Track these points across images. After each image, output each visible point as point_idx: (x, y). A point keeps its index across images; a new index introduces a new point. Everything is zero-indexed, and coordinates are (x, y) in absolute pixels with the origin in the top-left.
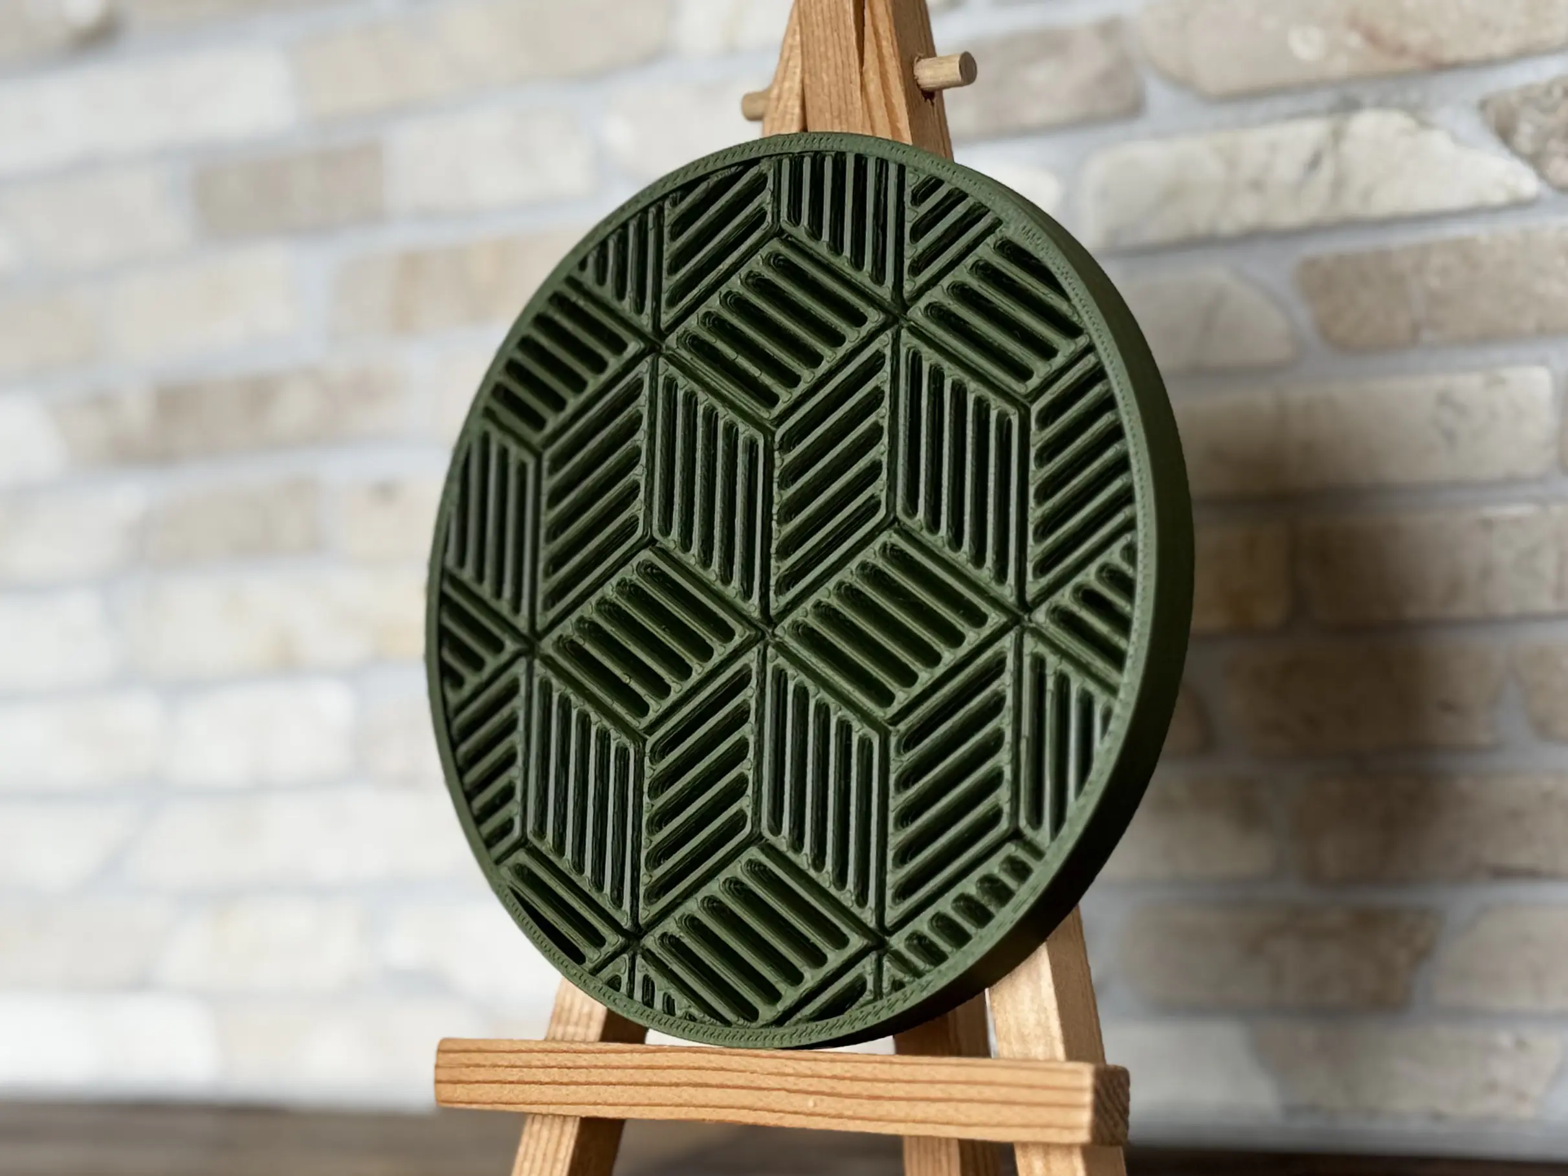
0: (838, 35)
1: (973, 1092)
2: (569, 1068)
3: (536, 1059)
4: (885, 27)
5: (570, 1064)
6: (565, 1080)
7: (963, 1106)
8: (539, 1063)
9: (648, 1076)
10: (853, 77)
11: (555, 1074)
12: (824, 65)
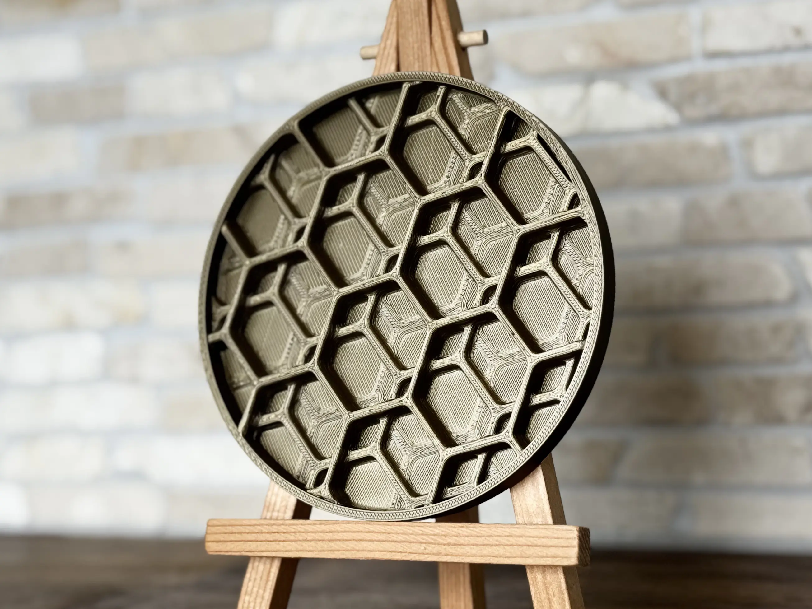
0: (419, 19)
4: (443, 14)
10: (426, 39)
12: (410, 33)
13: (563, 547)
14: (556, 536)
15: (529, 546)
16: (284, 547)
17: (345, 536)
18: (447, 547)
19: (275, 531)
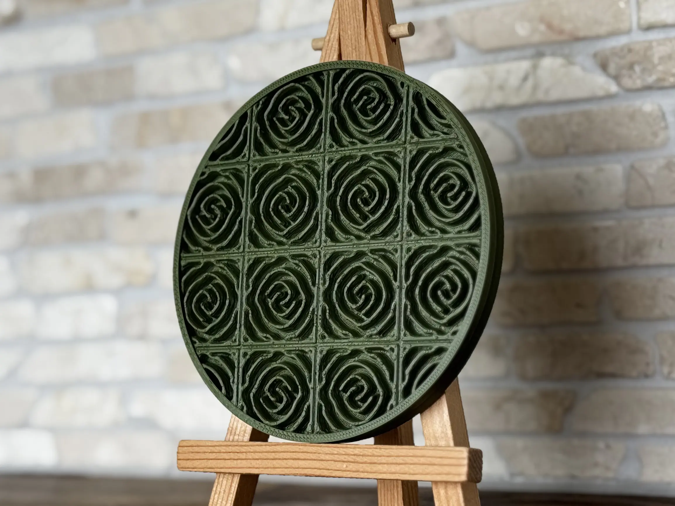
0: (356, 15)
1: (415, 460)
2: (238, 453)
3: (223, 449)
4: (376, 11)
5: (238, 451)
6: (236, 458)
7: (412, 466)
8: (224, 451)
9: (273, 455)
10: (362, 32)
11: (232, 456)
12: (349, 27)
13: (454, 466)
14: (450, 456)
15: (428, 465)
16: (238, 464)
17: (285, 455)
18: (364, 465)
19: (230, 451)
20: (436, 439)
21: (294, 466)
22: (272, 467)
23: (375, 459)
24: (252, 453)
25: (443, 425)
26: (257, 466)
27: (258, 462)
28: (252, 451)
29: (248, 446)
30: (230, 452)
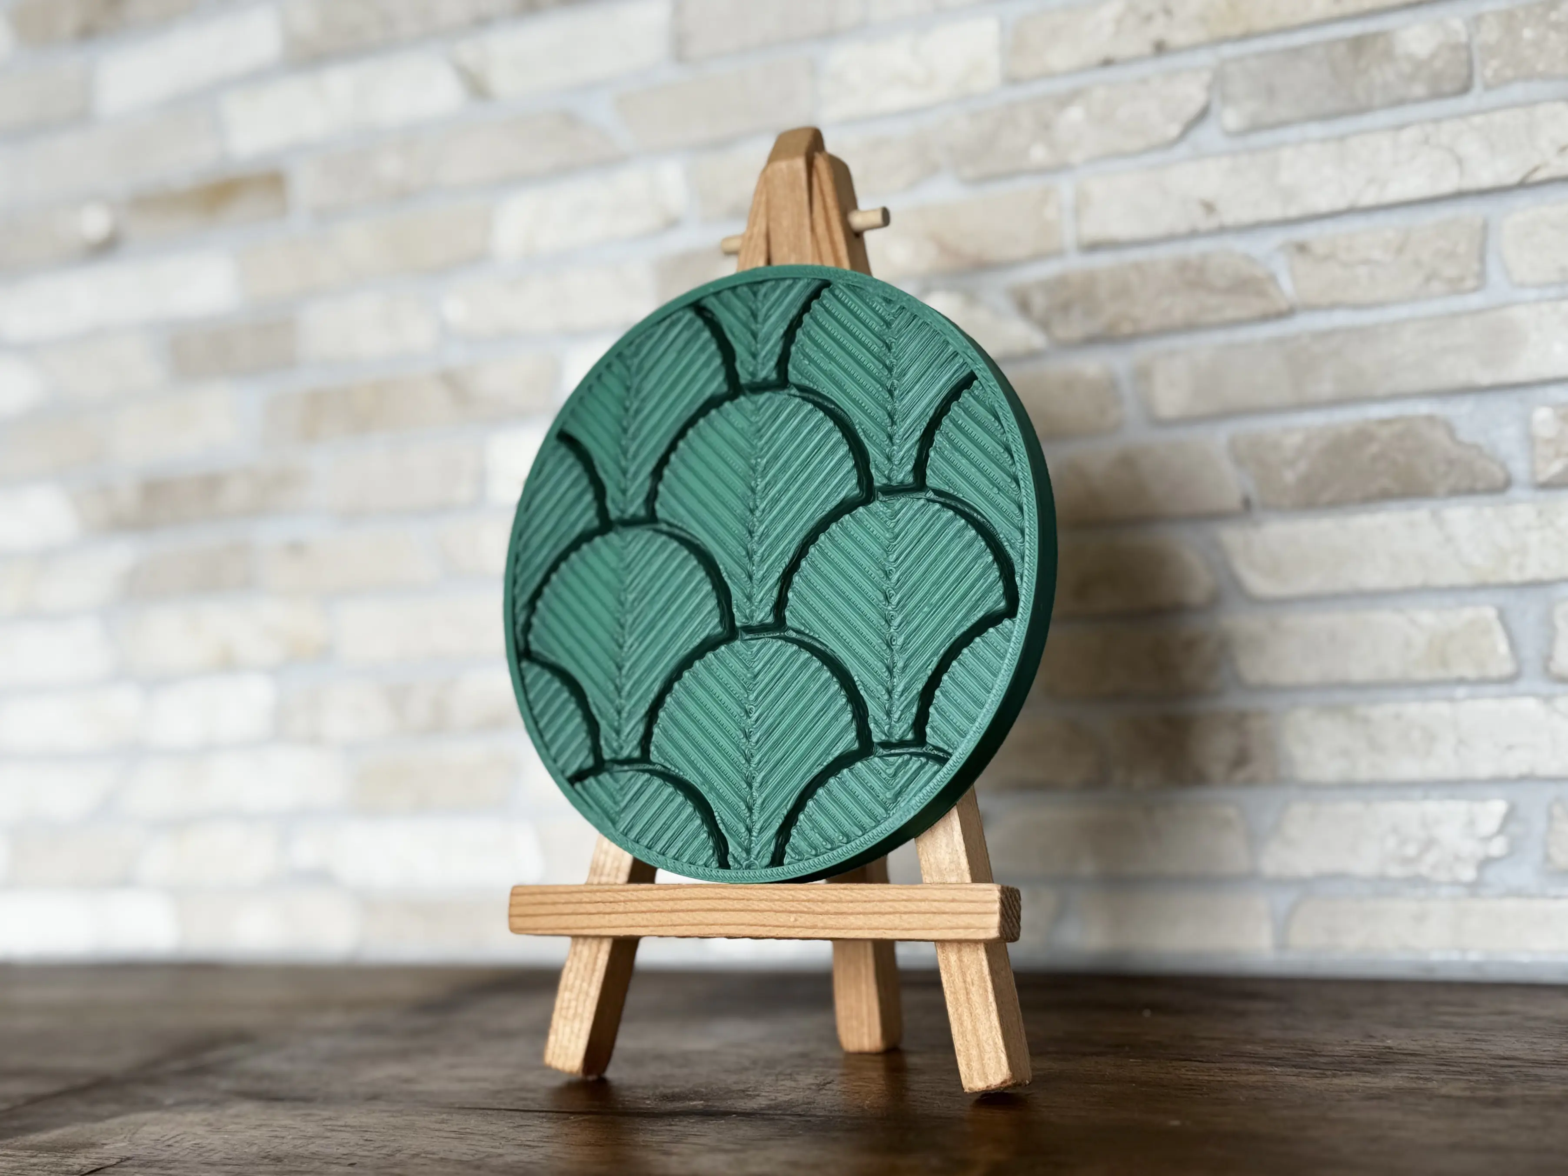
0: (795, 194)
1: (912, 906)
2: (611, 902)
3: (585, 897)
4: (829, 188)
5: (612, 899)
6: (608, 910)
7: (905, 917)
8: (587, 900)
9: (670, 905)
10: (805, 221)
11: (601, 907)
12: (784, 215)
13: (979, 913)
14: (969, 898)
15: (935, 913)
16: (610, 921)
17: (691, 905)
18: (825, 917)
19: (599, 900)
20: (940, 872)
21: (706, 921)
22: (670, 923)
23: (844, 907)
24: (636, 903)
25: (952, 849)
26: (645, 923)
27: (643, 915)
28: (634, 898)
29: (628, 891)
30: (598, 902)
